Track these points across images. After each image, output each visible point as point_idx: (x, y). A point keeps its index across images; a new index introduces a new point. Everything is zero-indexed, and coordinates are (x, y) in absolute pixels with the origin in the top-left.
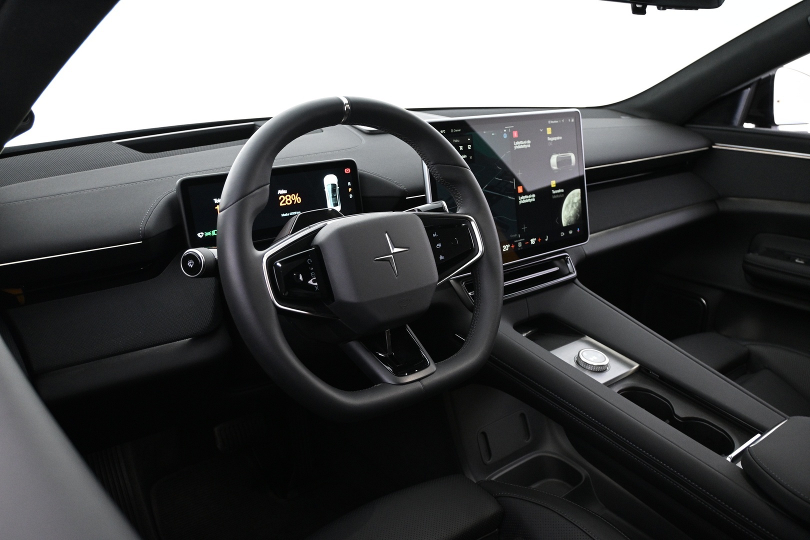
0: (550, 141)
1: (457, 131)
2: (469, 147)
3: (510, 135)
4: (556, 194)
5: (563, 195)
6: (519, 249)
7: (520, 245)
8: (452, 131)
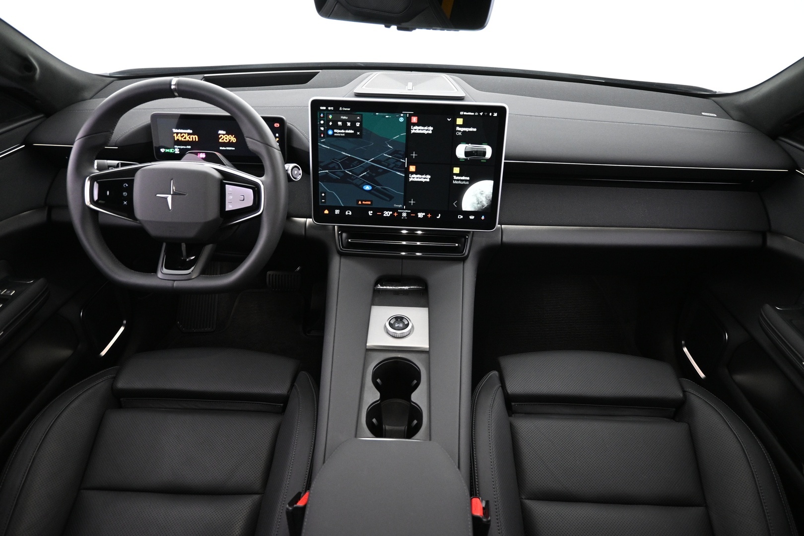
0: (460, 131)
1: (345, 109)
2: (358, 124)
3: (408, 120)
4: (458, 180)
5: (468, 183)
6: (403, 218)
7: (404, 215)
8: (341, 109)
